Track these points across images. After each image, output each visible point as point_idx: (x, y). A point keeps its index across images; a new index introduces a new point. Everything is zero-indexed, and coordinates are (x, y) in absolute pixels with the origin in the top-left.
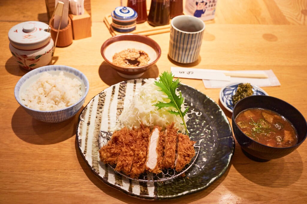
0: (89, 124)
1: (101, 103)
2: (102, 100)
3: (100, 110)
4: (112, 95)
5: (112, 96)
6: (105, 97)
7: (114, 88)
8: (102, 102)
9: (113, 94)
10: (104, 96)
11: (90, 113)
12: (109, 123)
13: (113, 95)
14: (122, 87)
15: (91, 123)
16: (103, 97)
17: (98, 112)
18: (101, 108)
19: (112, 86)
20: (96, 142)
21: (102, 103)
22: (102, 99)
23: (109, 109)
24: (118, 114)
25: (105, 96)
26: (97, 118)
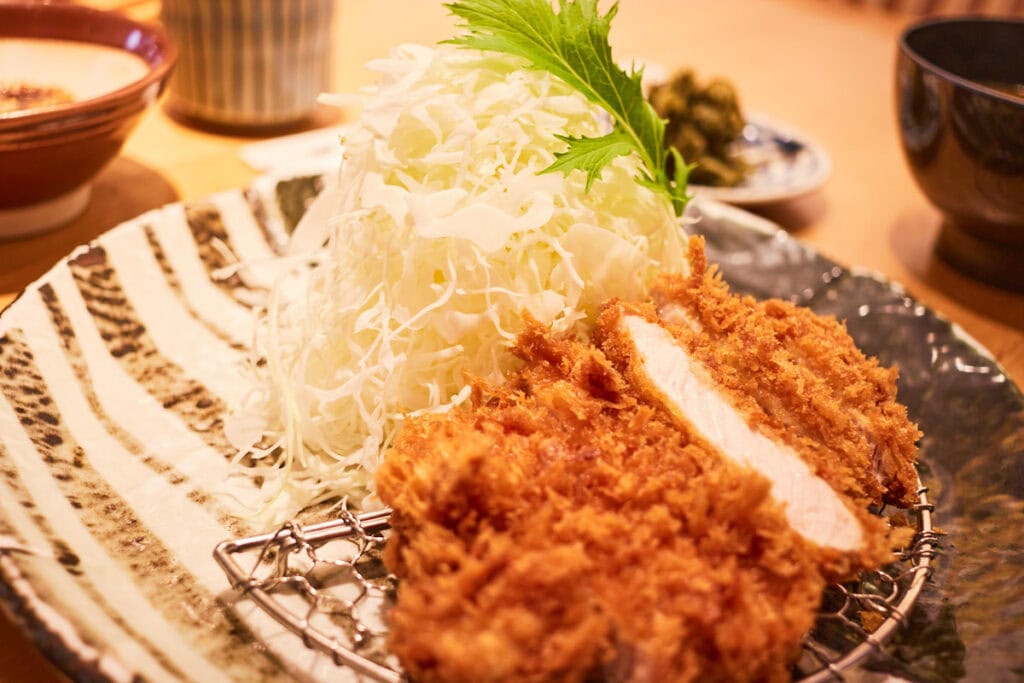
0: (68, 559)
1: (33, 406)
2: (28, 391)
3: (63, 452)
4: (62, 341)
5: (67, 346)
6: (32, 362)
7: (48, 294)
8: (34, 398)
9: (67, 333)
10: (25, 364)
11: (15, 487)
12: (199, 498)
13: (72, 340)
14: (95, 285)
15: (76, 548)
16: (18, 367)
17: (59, 469)
18: (54, 440)
19: (32, 291)
20: (233, 646)
21: (42, 408)
22: (22, 380)
23: (113, 430)
24: (203, 426)
25: (28, 355)
26: (77, 506)
